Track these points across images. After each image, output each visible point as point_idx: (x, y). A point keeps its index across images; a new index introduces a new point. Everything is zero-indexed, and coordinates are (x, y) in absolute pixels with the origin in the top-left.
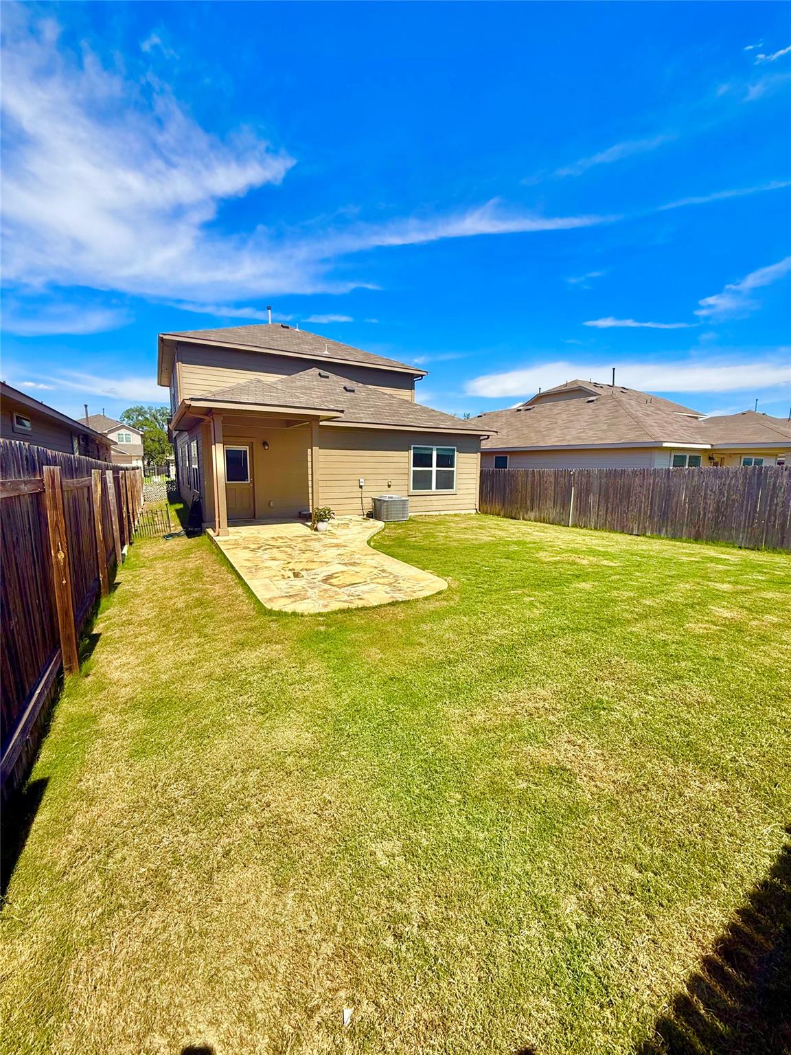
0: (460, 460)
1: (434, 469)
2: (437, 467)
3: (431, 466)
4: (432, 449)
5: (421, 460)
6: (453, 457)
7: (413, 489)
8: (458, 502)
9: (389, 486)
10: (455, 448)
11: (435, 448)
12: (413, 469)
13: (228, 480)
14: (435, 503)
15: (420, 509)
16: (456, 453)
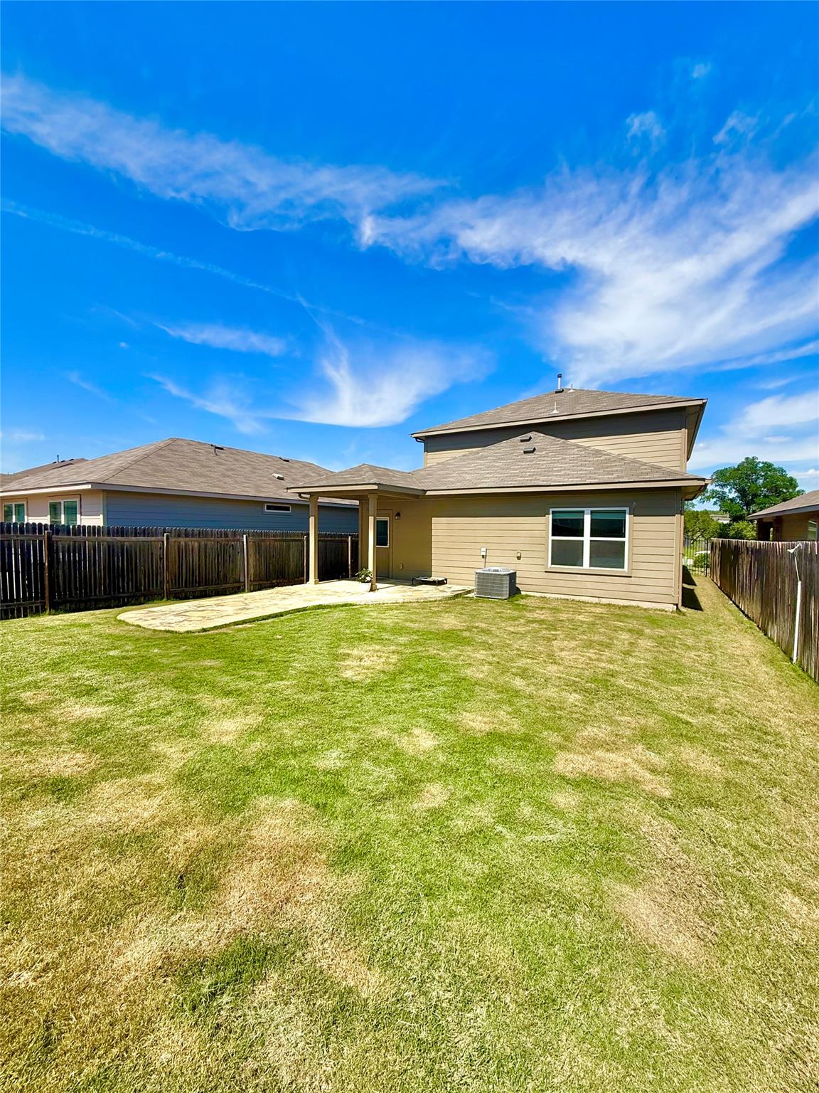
0: (637, 527)
1: (587, 538)
2: (592, 536)
3: (582, 535)
4: (583, 512)
5: (566, 527)
7: (552, 564)
8: (633, 588)
9: (519, 558)
10: (627, 509)
11: (587, 510)
12: (552, 538)
14: (589, 585)
16: (627, 516)
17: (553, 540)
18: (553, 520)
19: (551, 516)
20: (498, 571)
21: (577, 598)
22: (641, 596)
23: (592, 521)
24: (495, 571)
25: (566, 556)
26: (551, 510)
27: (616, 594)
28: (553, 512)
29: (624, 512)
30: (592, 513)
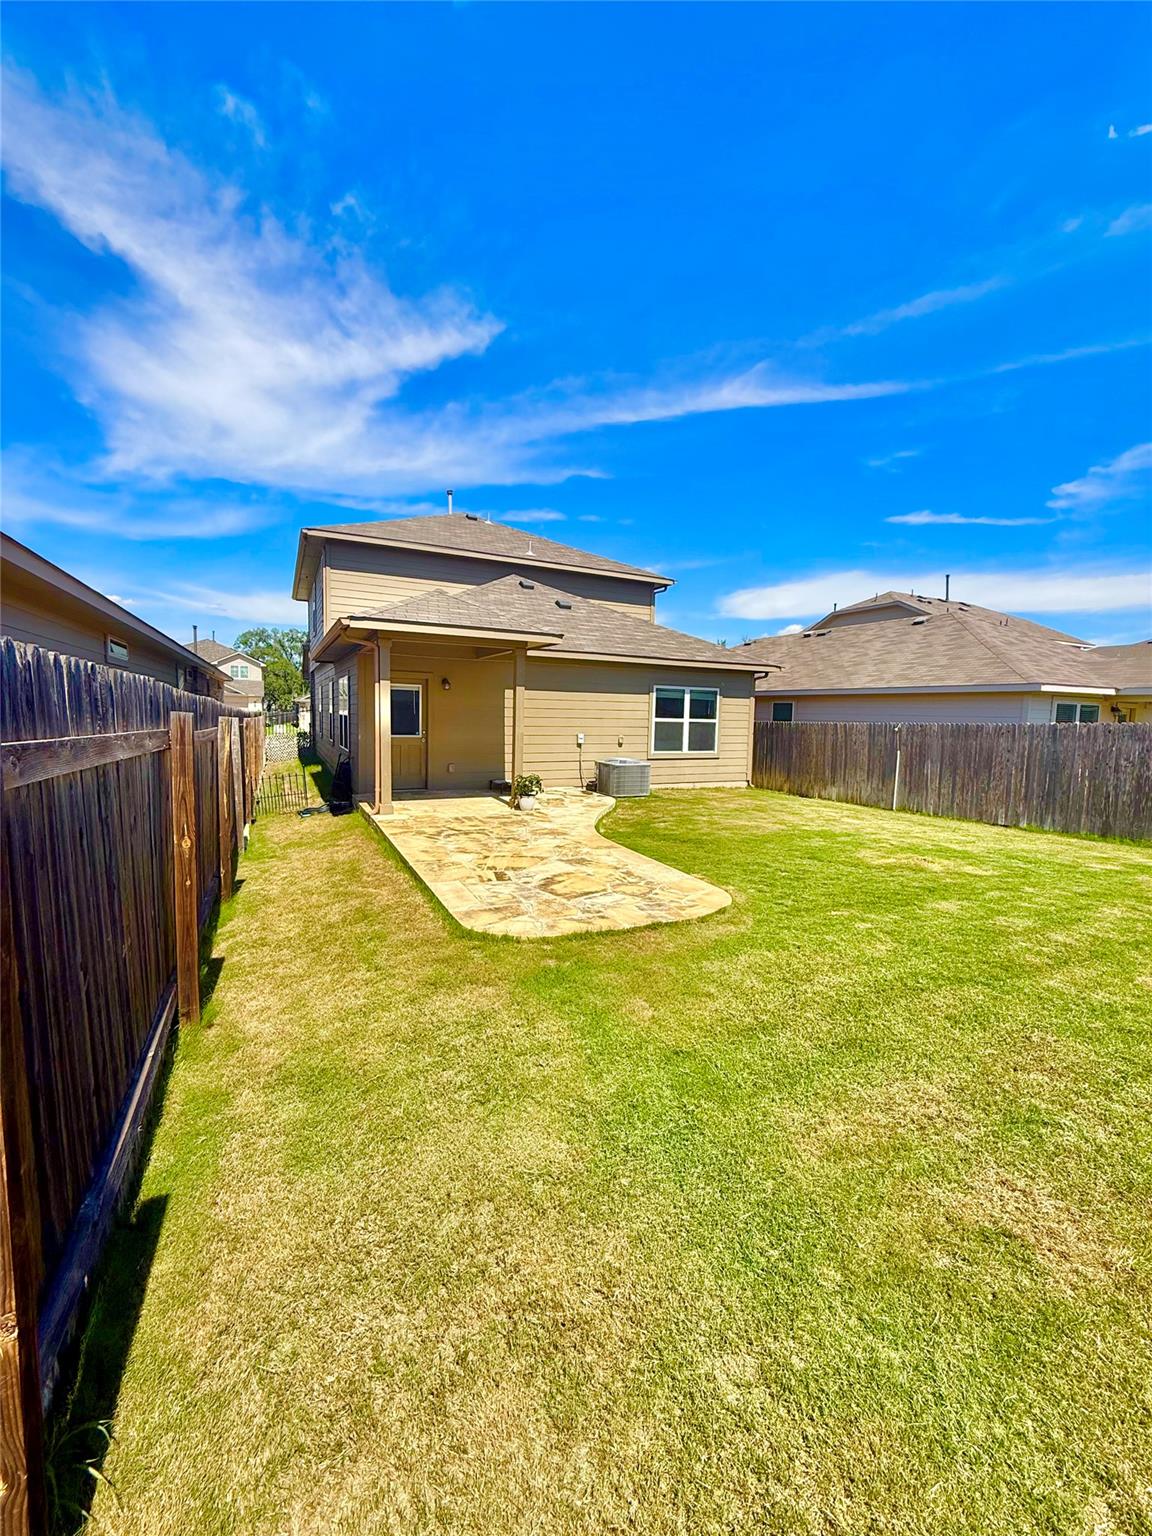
0: (724, 708)
1: (686, 720)
2: (691, 717)
3: (682, 717)
4: (683, 691)
5: (668, 707)
6: (714, 703)
7: (656, 750)
8: (720, 769)
9: (620, 745)
10: (718, 690)
11: (687, 689)
12: (655, 720)
13: (395, 734)
14: (688, 771)
15: (665, 779)
16: (718, 697)
17: (656, 723)
18: (657, 698)
19: (655, 694)
20: (625, 762)
21: (675, 786)
22: (725, 777)
23: (691, 700)
24: (621, 762)
25: (667, 739)
26: (655, 687)
27: (707, 778)
28: (657, 690)
29: (716, 693)
30: (691, 692)
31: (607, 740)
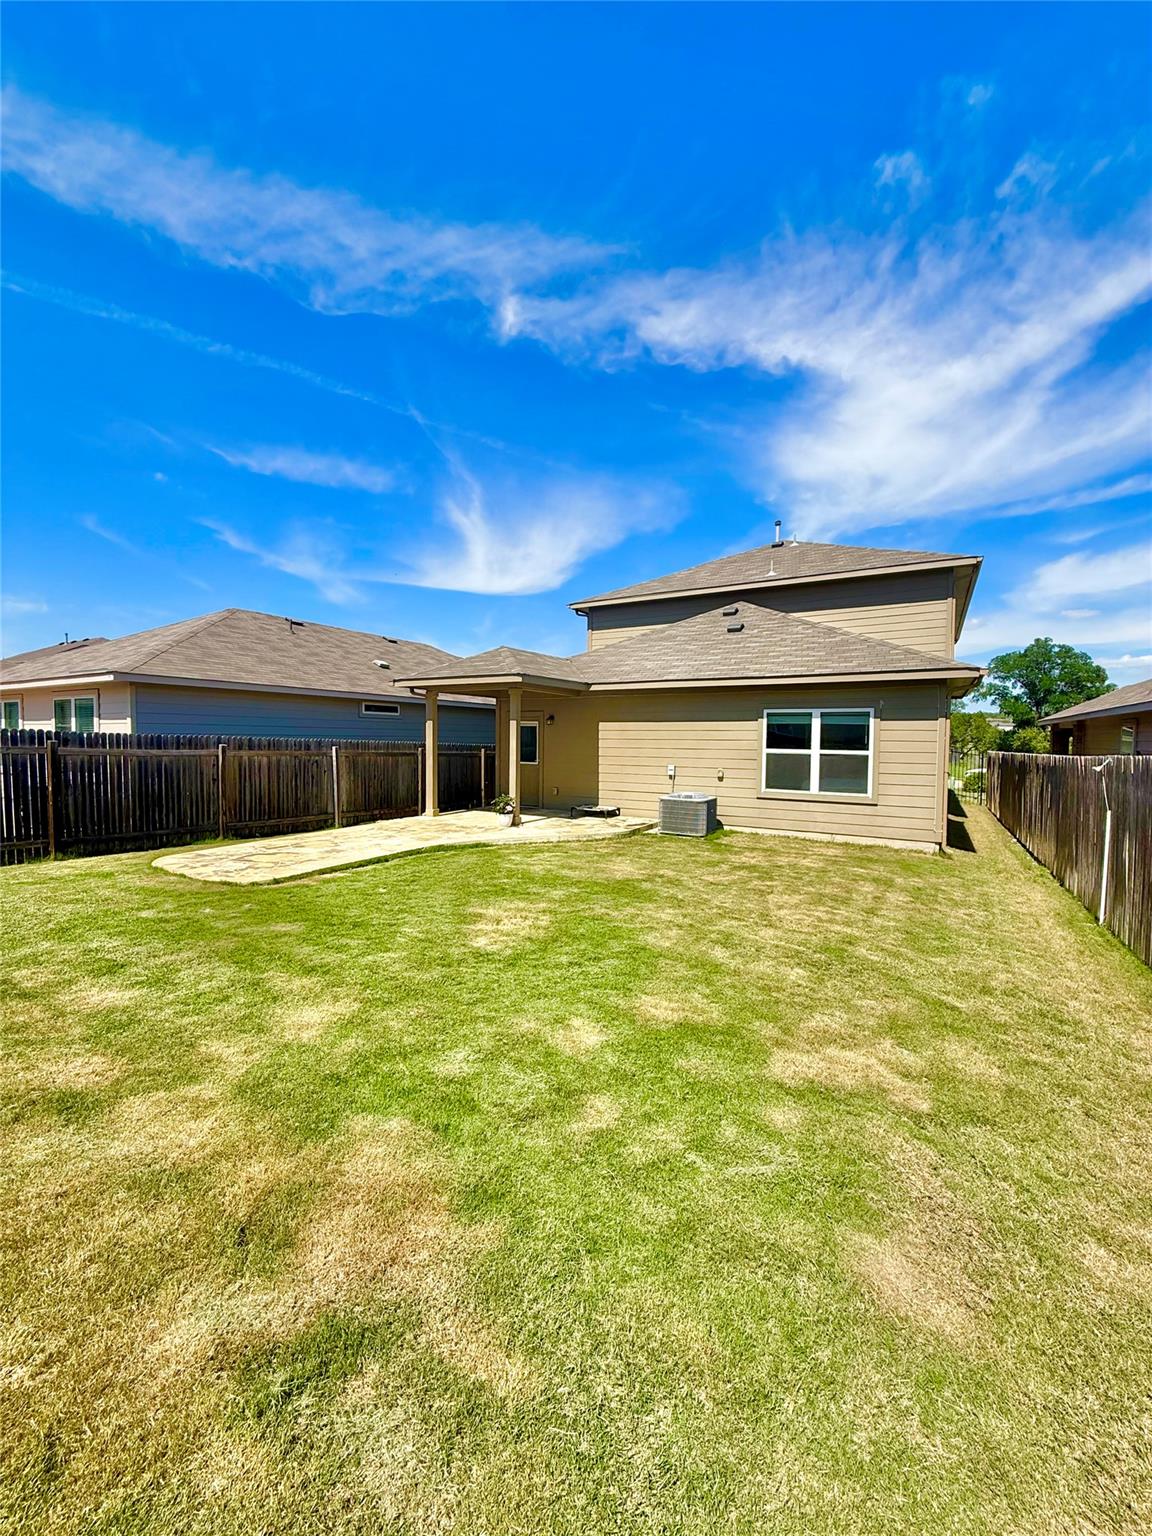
0: (885, 735)
1: (815, 751)
2: (822, 747)
3: (808, 747)
4: (810, 715)
5: (787, 735)
6: (865, 729)
7: (767, 787)
8: (880, 821)
9: (721, 779)
10: (872, 711)
11: (816, 712)
12: (766, 751)
13: (522, 760)
14: (819, 817)
15: (784, 825)
16: (872, 720)
17: (768, 754)
18: (769, 726)
19: (765, 721)
20: (691, 797)
21: (801, 835)
22: (886, 832)
23: (824, 728)
24: (687, 797)
25: (785, 775)
26: (766, 712)
27: (855, 830)
28: (768, 715)
29: (868, 715)
30: (822, 715)
31: (704, 772)
